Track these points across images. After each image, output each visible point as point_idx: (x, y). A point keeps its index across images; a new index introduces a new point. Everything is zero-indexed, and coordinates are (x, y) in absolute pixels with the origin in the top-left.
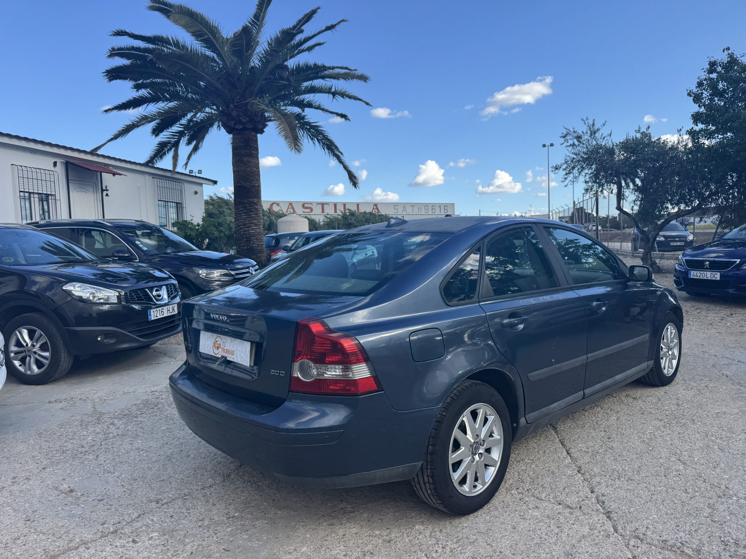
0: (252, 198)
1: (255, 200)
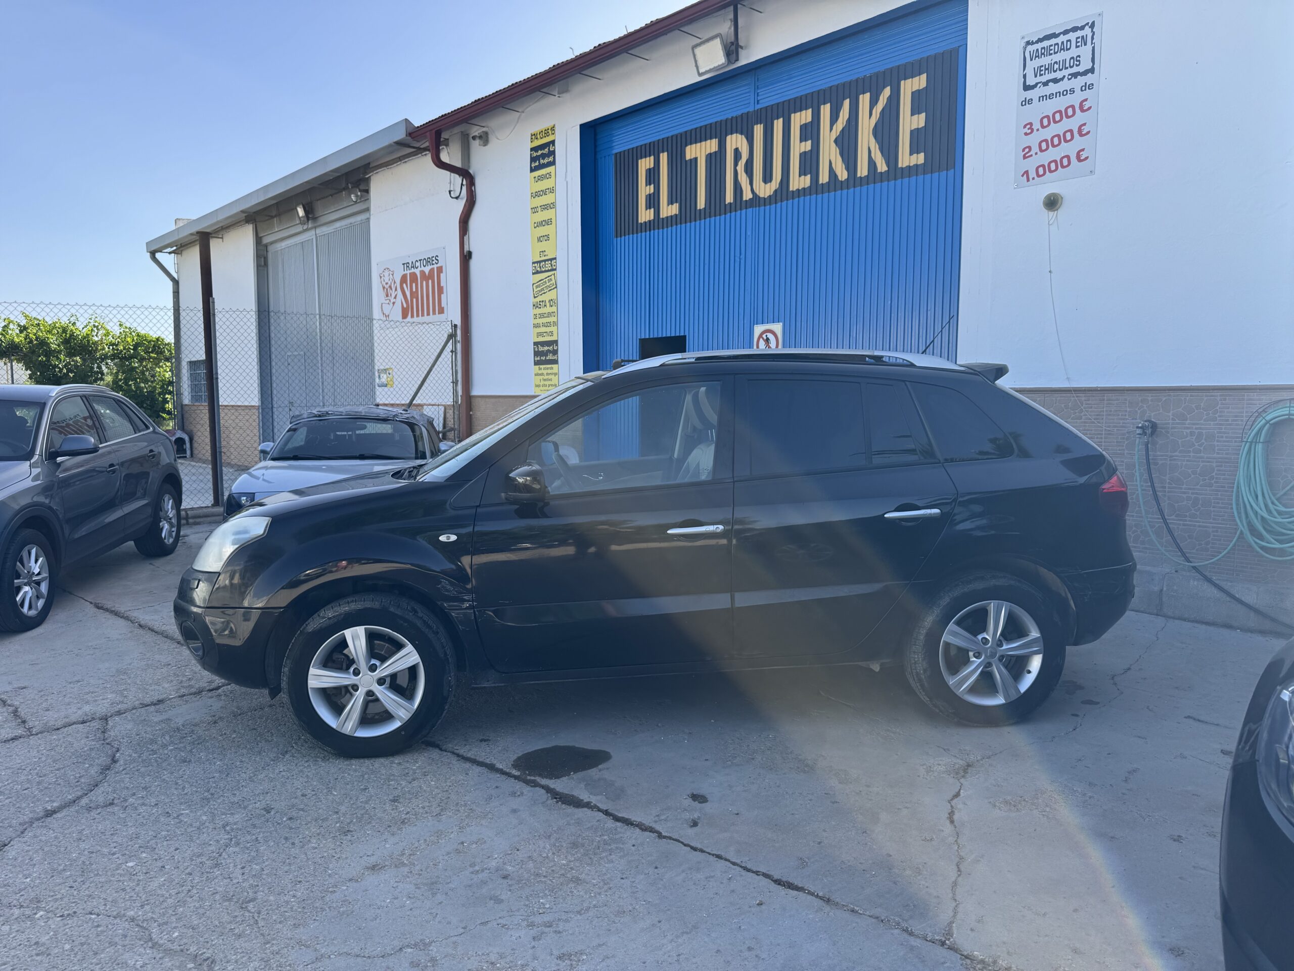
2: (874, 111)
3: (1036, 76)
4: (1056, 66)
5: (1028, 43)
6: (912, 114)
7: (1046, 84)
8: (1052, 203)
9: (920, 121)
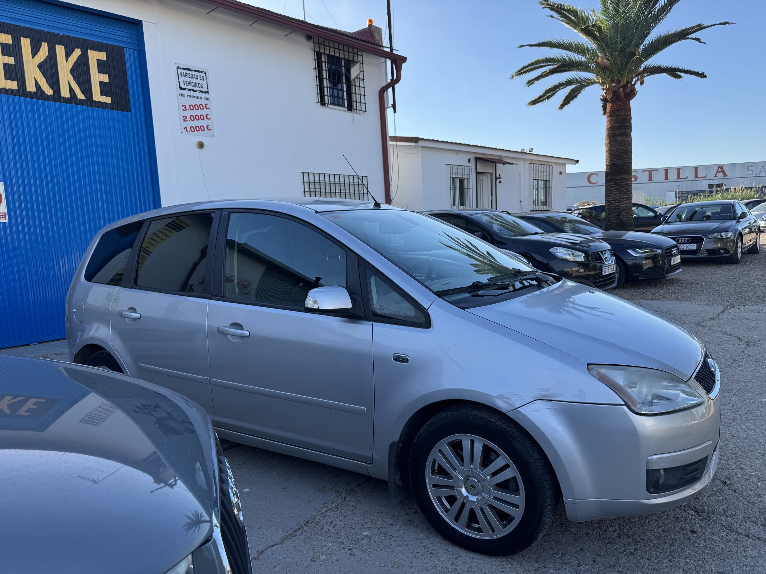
2: (69, 59)
3: (184, 85)
4: (193, 84)
5: (178, 67)
6: (99, 72)
7: (190, 90)
8: (201, 145)
9: (105, 78)
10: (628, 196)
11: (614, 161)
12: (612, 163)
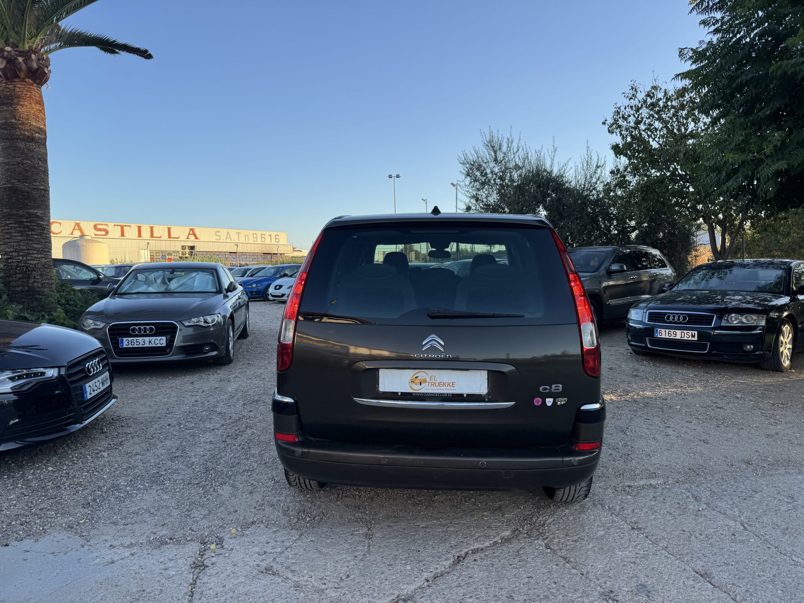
0: (34, 208)
1: (39, 212)
10: (42, 246)
11: (12, 183)
12: (10, 185)
